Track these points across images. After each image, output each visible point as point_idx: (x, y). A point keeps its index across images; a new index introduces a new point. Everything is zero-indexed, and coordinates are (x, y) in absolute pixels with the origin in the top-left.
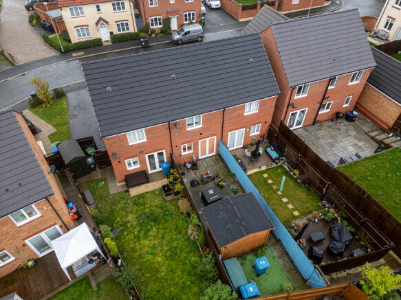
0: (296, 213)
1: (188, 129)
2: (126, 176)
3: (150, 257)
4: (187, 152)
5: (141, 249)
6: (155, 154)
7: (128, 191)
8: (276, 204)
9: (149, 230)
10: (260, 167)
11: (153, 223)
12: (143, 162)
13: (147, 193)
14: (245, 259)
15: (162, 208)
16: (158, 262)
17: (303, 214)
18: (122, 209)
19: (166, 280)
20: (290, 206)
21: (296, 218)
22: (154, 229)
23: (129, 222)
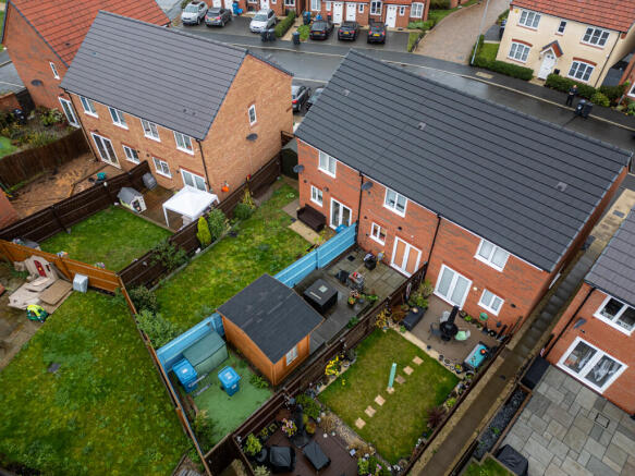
0: (360, 423)
1: (385, 206)
2: (307, 205)
3: (213, 273)
4: (376, 239)
5: (221, 261)
6: (342, 206)
7: (294, 220)
8: (362, 389)
9: (248, 259)
10: (429, 347)
11: (258, 257)
12: (326, 204)
13: (301, 237)
14: (243, 367)
15: (284, 258)
16: (209, 282)
17: (363, 434)
18: (267, 227)
19: (189, 295)
20: (370, 412)
21: (350, 423)
22: (250, 263)
23: (252, 238)
